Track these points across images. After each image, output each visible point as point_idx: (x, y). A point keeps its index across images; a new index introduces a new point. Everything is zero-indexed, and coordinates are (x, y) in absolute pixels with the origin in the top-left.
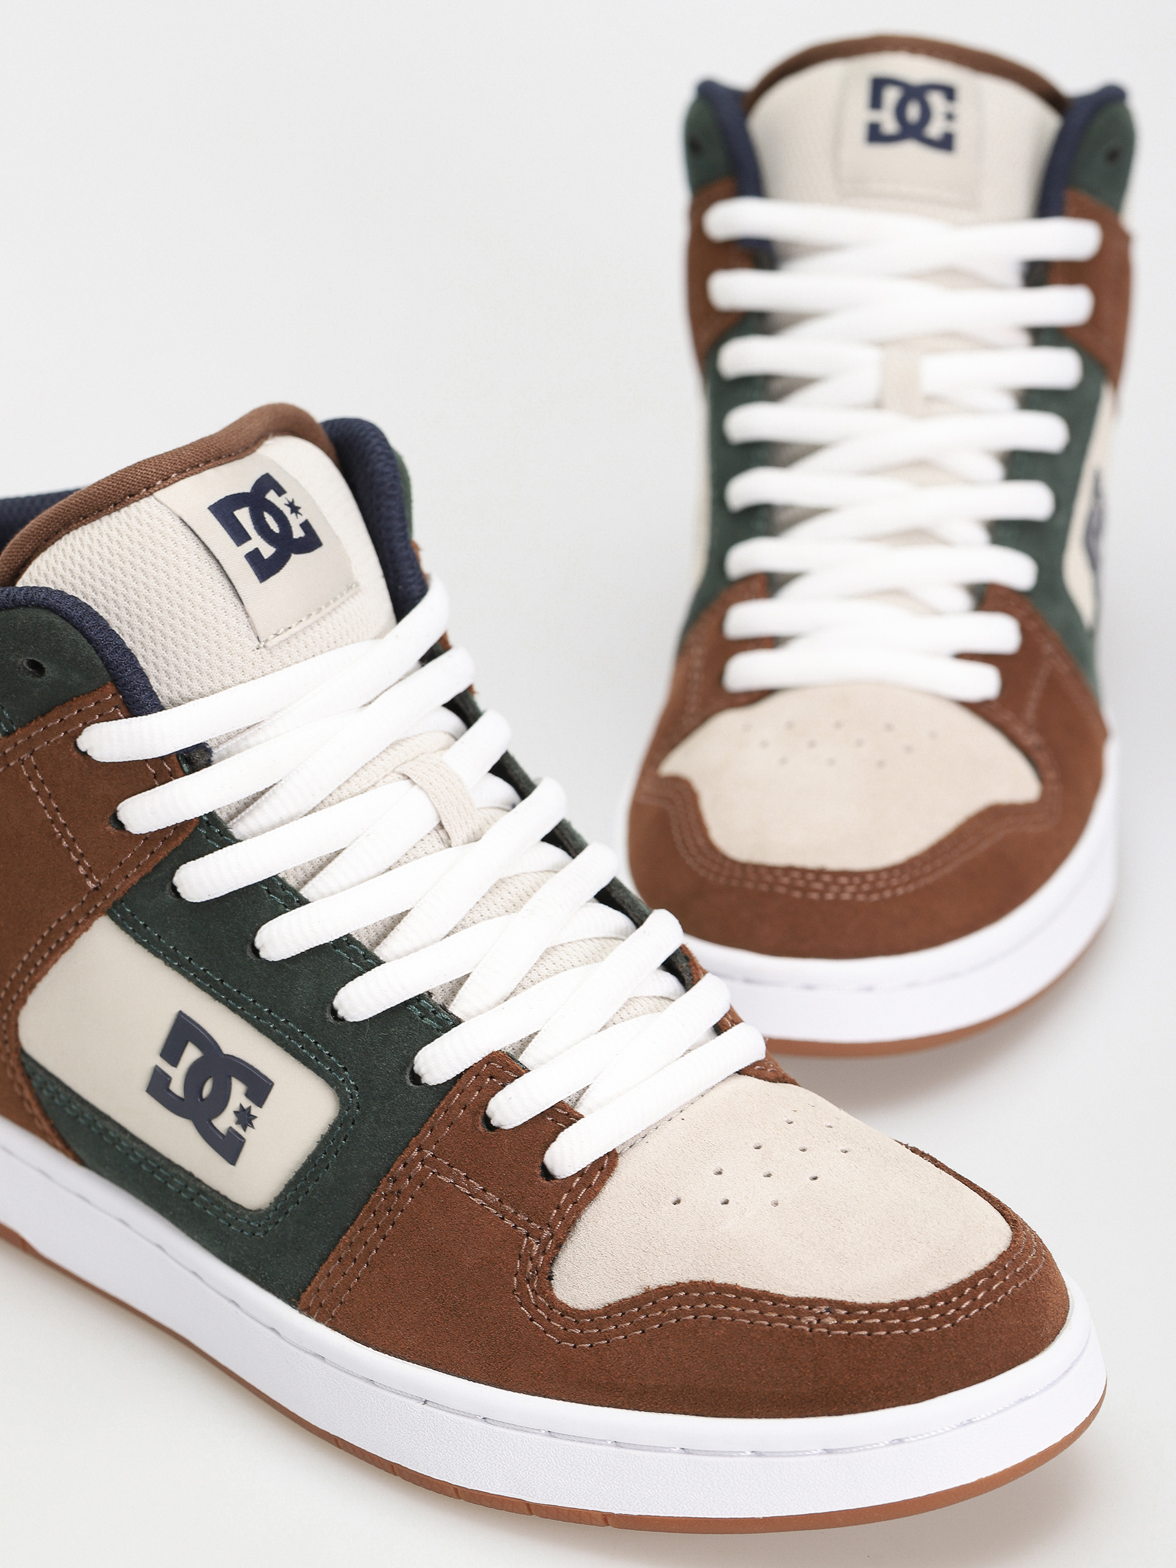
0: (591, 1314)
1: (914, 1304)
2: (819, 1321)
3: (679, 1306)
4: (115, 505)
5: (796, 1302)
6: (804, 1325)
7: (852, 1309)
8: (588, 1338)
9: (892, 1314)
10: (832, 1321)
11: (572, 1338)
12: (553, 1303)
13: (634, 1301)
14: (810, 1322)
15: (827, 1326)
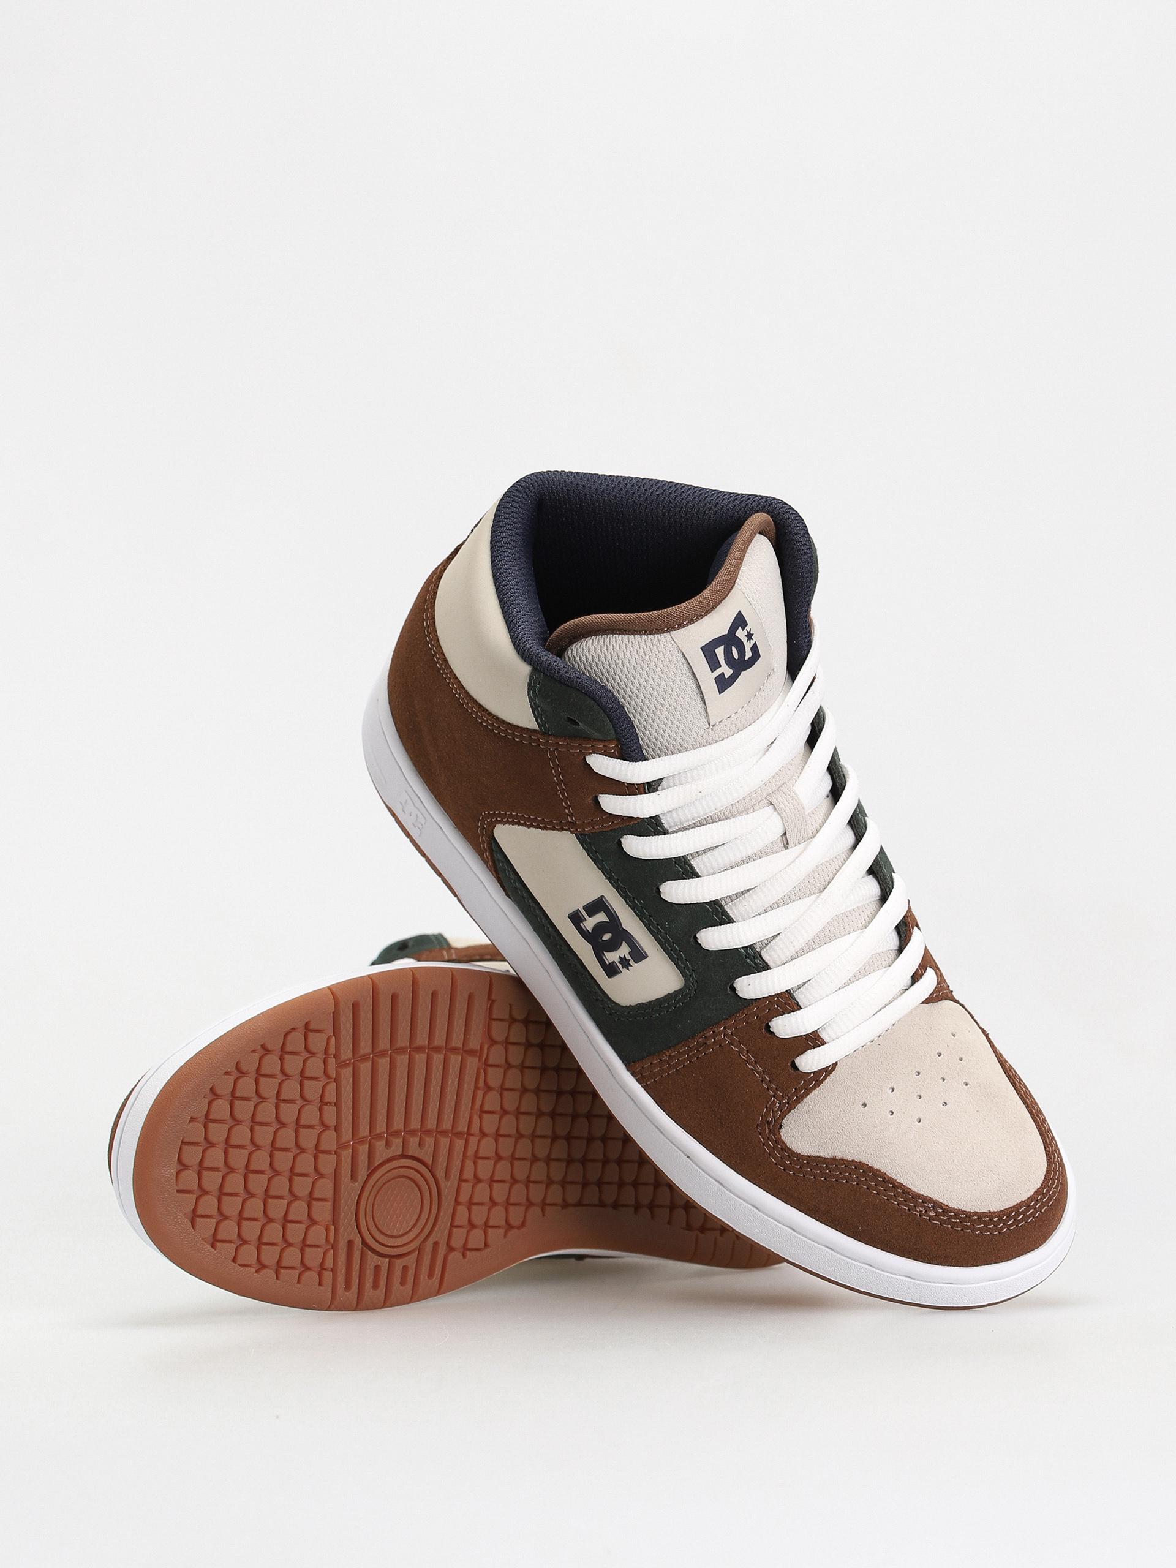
0: (797, 1155)
1: (980, 1216)
2: (926, 1211)
3: (850, 1174)
4: (646, 632)
5: (916, 1196)
6: (917, 1212)
7: (946, 1210)
8: (794, 1170)
9: (968, 1219)
10: (932, 1213)
11: (784, 1165)
12: (779, 1141)
13: (824, 1160)
14: (921, 1211)
15: (930, 1217)
